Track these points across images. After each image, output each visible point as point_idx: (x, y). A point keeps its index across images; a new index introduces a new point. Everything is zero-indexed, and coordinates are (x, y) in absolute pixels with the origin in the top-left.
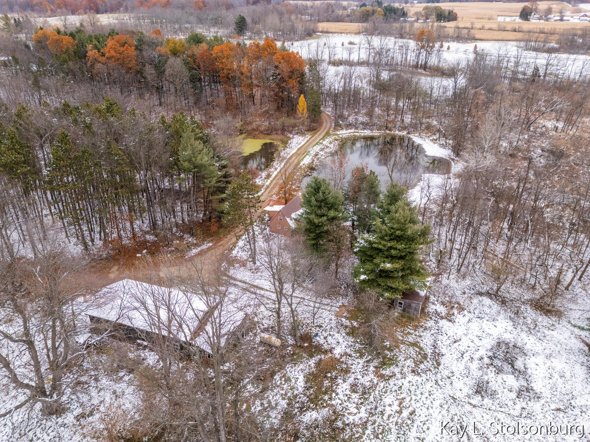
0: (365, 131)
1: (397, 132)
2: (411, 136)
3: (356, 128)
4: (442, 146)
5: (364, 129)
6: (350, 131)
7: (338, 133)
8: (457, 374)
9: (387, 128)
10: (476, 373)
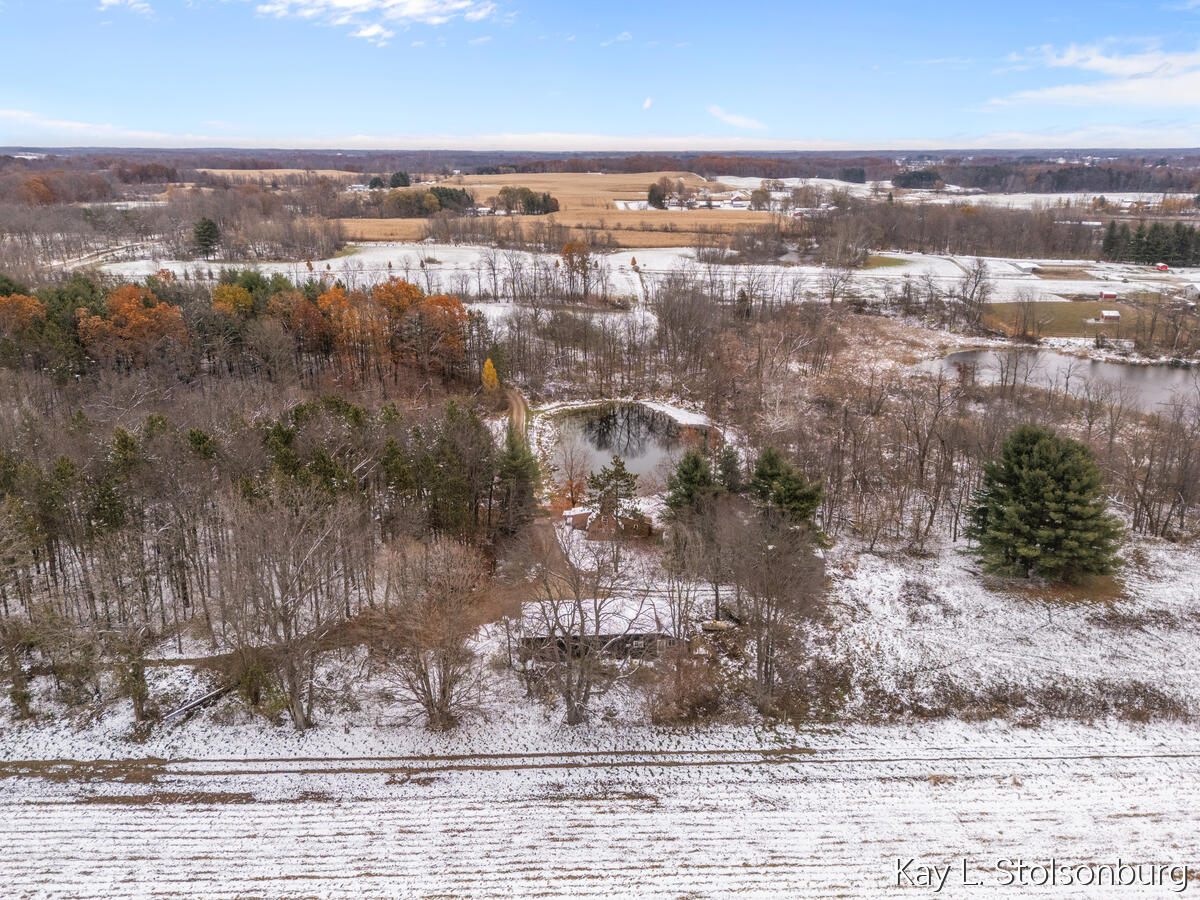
0: (576, 402)
1: (619, 399)
2: (641, 401)
3: (562, 399)
4: (694, 410)
5: (573, 399)
6: (554, 404)
7: (541, 408)
8: (889, 614)
9: (602, 395)
10: (904, 610)
